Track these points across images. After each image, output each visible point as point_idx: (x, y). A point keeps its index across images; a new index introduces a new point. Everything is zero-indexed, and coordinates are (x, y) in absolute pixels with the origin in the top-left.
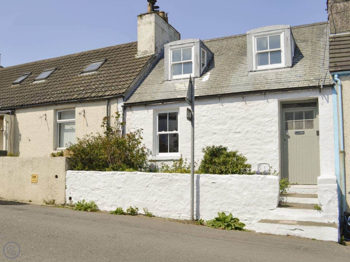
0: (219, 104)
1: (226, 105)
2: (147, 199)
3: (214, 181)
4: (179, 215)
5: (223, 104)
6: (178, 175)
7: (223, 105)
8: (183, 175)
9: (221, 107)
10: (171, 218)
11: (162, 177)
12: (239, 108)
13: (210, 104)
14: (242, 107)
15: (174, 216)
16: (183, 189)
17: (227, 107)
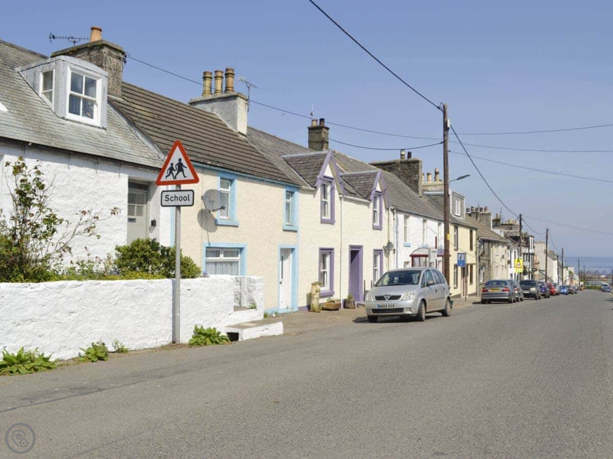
0: (64, 165)
1: (74, 168)
2: (117, 325)
3: (189, 288)
4: (155, 341)
5: (70, 166)
6: (153, 282)
7: (69, 168)
8: (159, 282)
9: (66, 170)
10: (147, 347)
11: (135, 287)
12: (89, 176)
13: (53, 161)
14: (92, 177)
15: (151, 343)
16: (159, 303)
17: (74, 173)
